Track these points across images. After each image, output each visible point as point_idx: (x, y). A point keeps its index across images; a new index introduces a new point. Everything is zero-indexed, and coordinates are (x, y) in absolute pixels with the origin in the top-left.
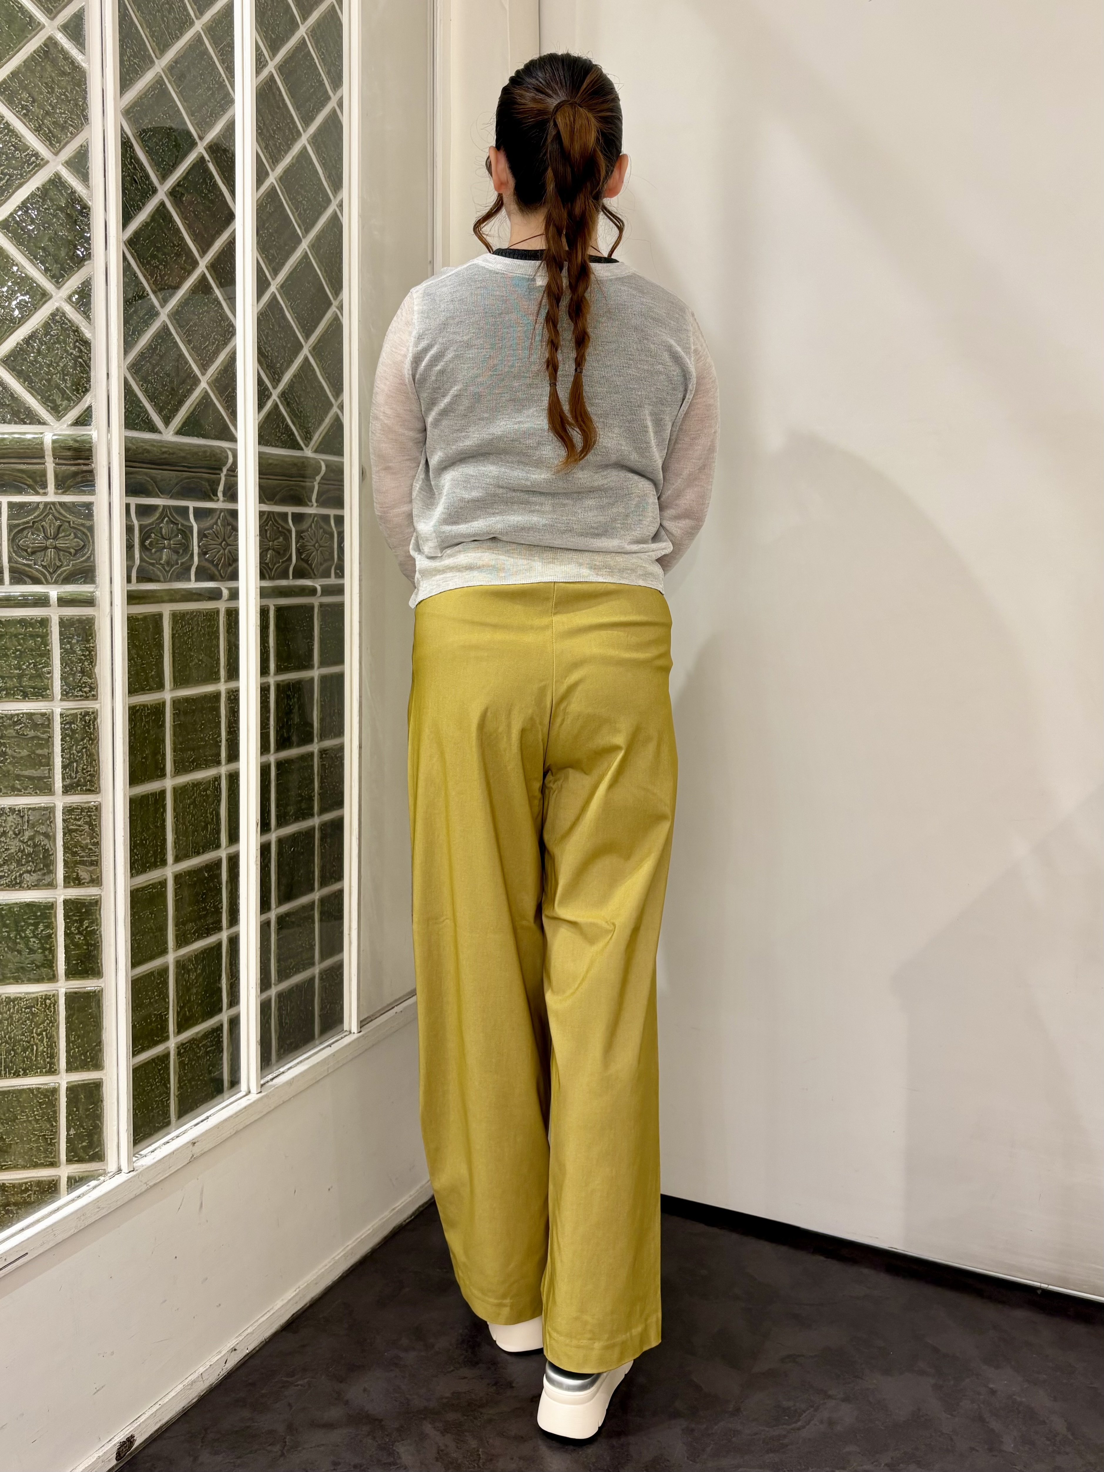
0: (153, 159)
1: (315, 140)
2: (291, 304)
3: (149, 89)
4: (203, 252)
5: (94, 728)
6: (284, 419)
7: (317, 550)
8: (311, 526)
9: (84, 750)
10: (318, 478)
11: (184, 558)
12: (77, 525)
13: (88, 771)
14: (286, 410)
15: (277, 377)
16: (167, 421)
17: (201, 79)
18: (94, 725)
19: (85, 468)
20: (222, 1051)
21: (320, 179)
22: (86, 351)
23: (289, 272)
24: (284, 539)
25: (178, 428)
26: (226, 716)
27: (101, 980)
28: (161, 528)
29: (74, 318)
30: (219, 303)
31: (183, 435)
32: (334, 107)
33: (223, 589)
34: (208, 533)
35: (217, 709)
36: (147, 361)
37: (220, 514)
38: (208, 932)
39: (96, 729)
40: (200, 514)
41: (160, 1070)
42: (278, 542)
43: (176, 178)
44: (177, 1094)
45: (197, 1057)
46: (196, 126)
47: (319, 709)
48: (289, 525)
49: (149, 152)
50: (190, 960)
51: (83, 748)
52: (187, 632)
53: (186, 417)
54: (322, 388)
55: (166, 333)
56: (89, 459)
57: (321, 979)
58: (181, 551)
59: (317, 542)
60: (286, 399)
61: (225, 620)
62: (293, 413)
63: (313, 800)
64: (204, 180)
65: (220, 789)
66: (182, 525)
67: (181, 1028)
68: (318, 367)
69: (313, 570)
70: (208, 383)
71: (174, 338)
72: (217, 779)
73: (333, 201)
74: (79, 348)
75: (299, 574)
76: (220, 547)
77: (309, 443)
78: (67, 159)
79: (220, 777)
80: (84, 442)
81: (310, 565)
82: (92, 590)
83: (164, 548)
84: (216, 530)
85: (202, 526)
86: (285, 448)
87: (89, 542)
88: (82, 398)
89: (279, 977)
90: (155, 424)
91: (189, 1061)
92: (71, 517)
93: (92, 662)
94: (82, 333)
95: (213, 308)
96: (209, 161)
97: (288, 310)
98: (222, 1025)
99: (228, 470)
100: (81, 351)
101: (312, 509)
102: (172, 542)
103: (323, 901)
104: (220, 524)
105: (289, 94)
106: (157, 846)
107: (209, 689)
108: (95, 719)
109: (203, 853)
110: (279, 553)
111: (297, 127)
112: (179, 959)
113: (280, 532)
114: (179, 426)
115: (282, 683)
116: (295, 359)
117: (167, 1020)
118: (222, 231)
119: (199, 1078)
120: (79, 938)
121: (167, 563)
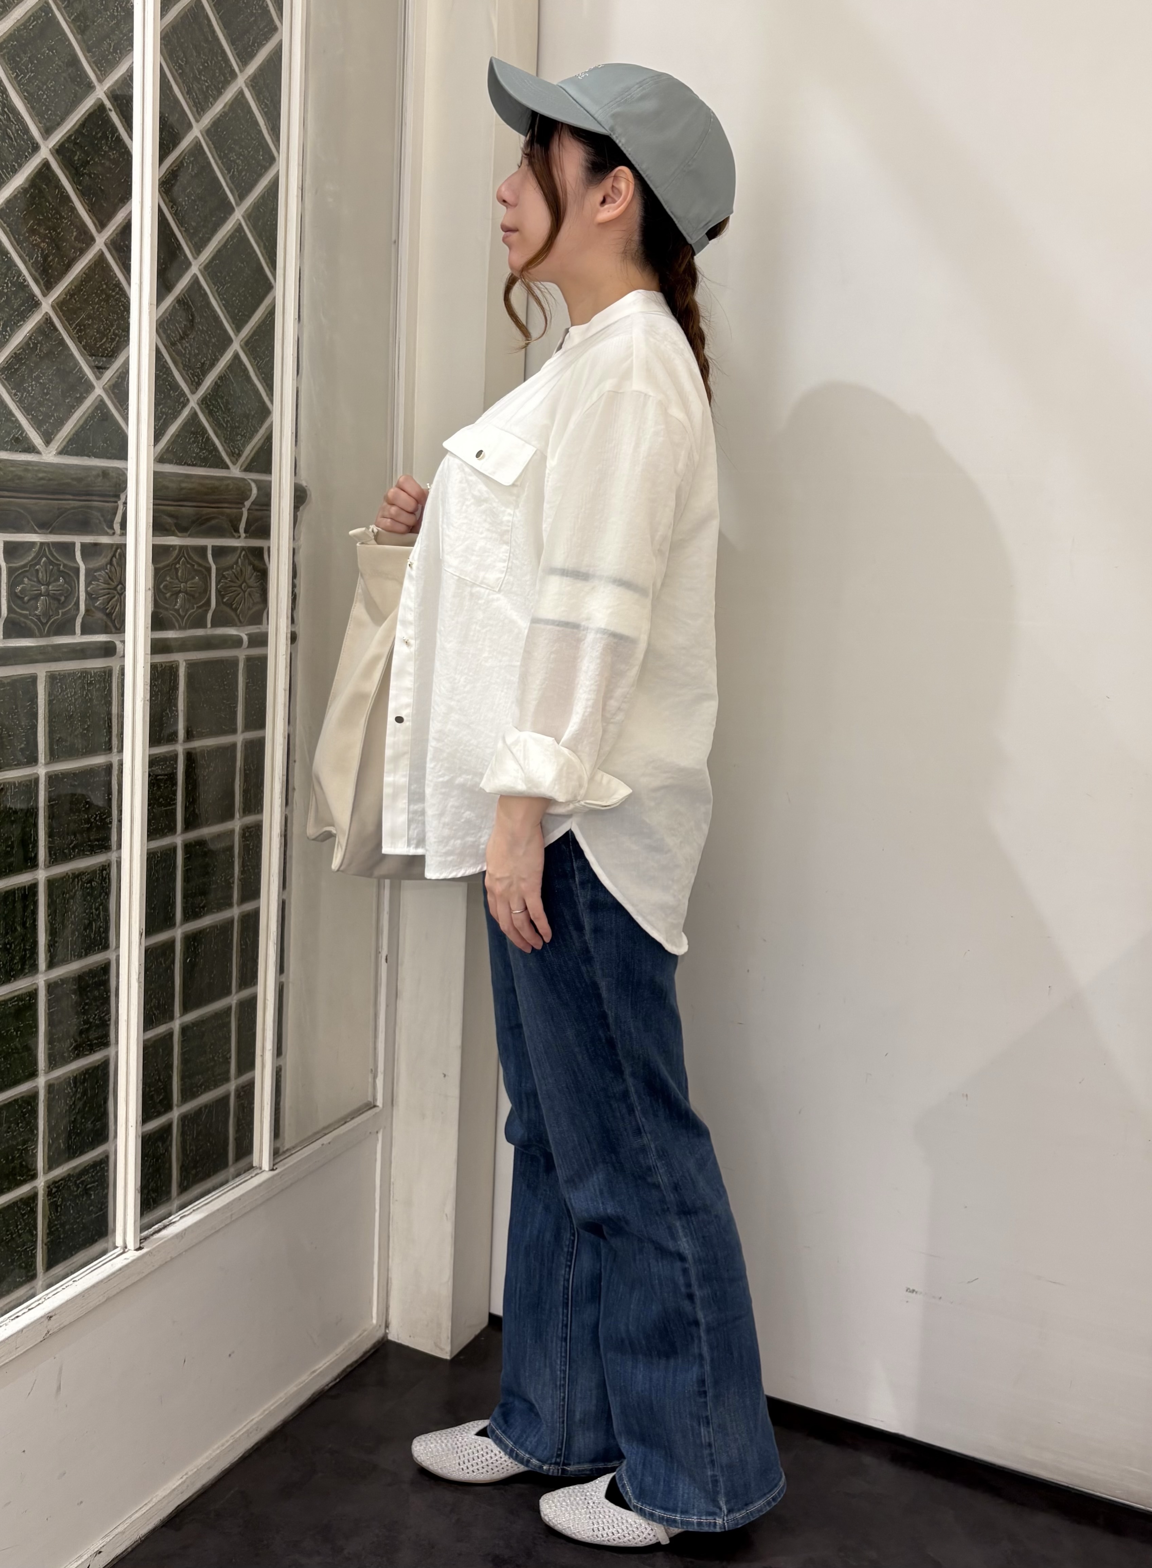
0: (33, 108)
1: (254, 82)
2: (218, 289)
3: (29, 18)
4: (101, 229)
6: (205, 432)
7: (244, 592)
8: (237, 563)
10: (248, 504)
11: (66, 606)
14: (207, 420)
15: (197, 380)
16: (48, 438)
21: (260, 132)
23: (216, 249)
24: (201, 578)
25: (62, 446)
28: (37, 571)
30: (122, 289)
31: (69, 454)
33: (117, 643)
34: (100, 575)
35: (108, 785)
36: (22, 364)
37: (116, 551)
38: (91, 1049)
40: (89, 551)
41: (23, 1215)
42: (193, 583)
43: (66, 130)
44: (45, 1241)
46: (93, 67)
47: (243, 779)
48: (208, 562)
49: (29, 99)
50: (66, 1082)
52: (68, 697)
53: (73, 431)
54: (256, 391)
55: (49, 328)
57: (236, 1098)
58: (63, 599)
59: (245, 581)
60: (208, 406)
61: (120, 680)
62: (215, 427)
63: (233, 888)
64: (104, 134)
65: (109, 879)
66: (65, 566)
67: (53, 1162)
68: (252, 365)
69: (238, 615)
70: (104, 388)
71: (60, 334)
72: (107, 868)
75: (221, 620)
76: (113, 591)
77: (237, 460)
79: (109, 865)
81: (236, 609)
83: (41, 595)
84: (111, 571)
85: (91, 566)
86: (205, 466)
90: (31, 443)
91: (62, 1201)
95: (114, 296)
96: (110, 110)
97: (214, 296)
98: (107, 1157)
101: (238, 540)
102: (51, 588)
103: (239, 1006)
104: (111, 564)
105: (221, 24)
106: (25, 950)
107: (96, 761)
109: (86, 955)
110: (193, 596)
111: (231, 66)
112: (52, 1082)
113: (196, 570)
114: (64, 443)
115: (193, 751)
116: (221, 356)
117: (34, 1155)
119: (75, 1221)
121: (45, 613)
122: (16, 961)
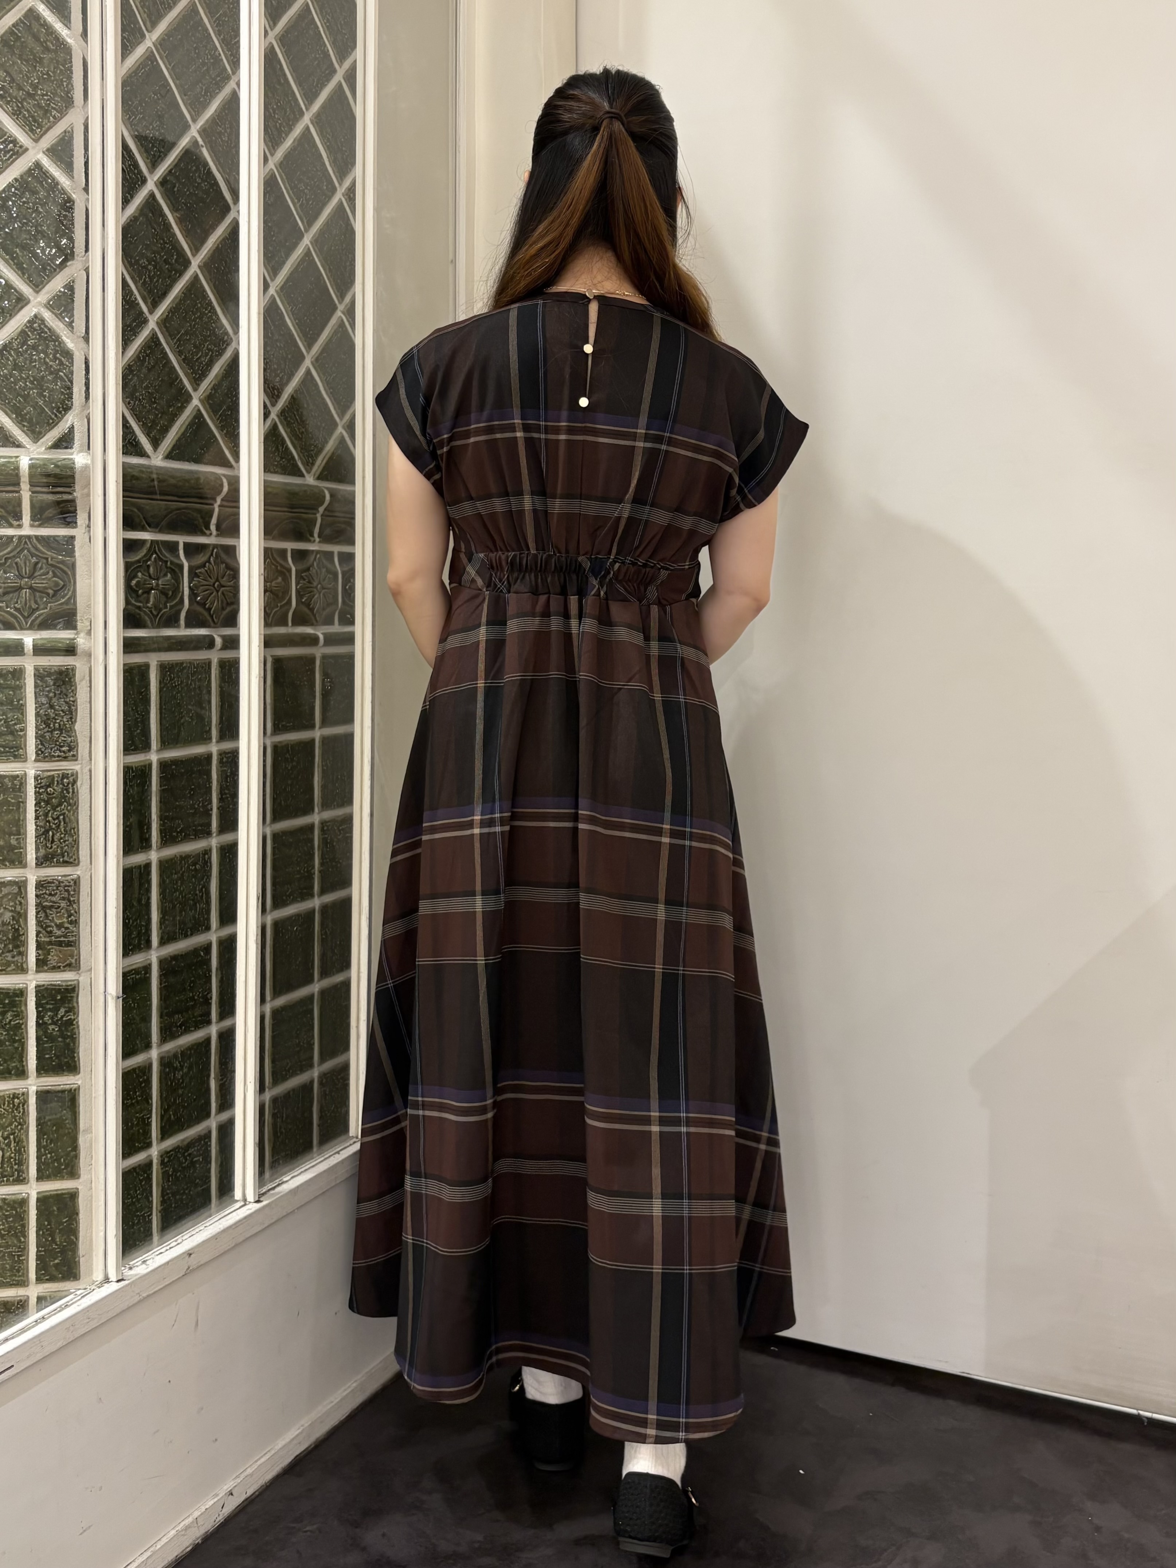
0: (142, 145)
1: (318, 120)
2: (292, 309)
3: (139, 66)
4: (196, 250)
5: (73, 792)
6: (283, 442)
7: (320, 593)
8: (312, 565)
9: (61, 817)
10: (321, 509)
11: (173, 600)
12: (58, 563)
13: (65, 842)
14: (286, 432)
15: (276, 393)
16: (156, 444)
17: (195, 53)
18: (73, 789)
19: (66, 497)
20: (210, 1162)
21: (324, 164)
22: (67, 363)
23: (290, 272)
24: (283, 580)
25: (167, 452)
26: (218, 781)
27: (77, 1077)
28: (148, 566)
29: (54, 326)
30: (213, 308)
31: (173, 459)
32: (340, 82)
33: (215, 636)
34: (200, 573)
35: (209, 773)
36: (134, 375)
37: (213, 551)
38: (198, 1026)
39: (75, 793)
40: (192, 550)
41: (141, 1181)
42: (276, 583)
43: (166, 166)
44: (159, 1208)
45: (182, 1167)
46: (189, 107)
47: (321, 775)
48: (289, 564)
49: (139, 138)
50: (175, 1056)
51: (60, 815)
52: (176, 686)
53: (176, 438)
54: (326, 405)
55: (155, 342)
56: (71, 487)
57: (321, 1083)
58: (170, 593)
59: (320, 583)
60: (286, 419)
61: (217, 672)
62: (294, 436)
63: (313, 879)
64: (198, 167)
65: (211, 863)
66: (172, 563)
67: (165, 1134)
68: (322, 381)
69: (315, 616)
70: (200, 400)
71: (164, 348)
72: (207, 852)
73: (338, 189)
74: (60, 360)
75: (300, 619)
76: (212, 588)
77: (311, 469)
78: (49, 146)
79: (210, 850)
80: (66, 467)
81: (312, 610)
82: (72, 636)
83: (152, 589)
84: (209, 569)
85: (193, 564)
86: (284, 474)
87: (70, 582)
88: (63, 416)
89: (273, 1079)
90: (143, 448)
91: (173, 1172)
92: (49, 553)
93: (71, 718)
94: (64, 342)
95: (207, 314)
96: (202, 146)
97: (288, 315)
98: (210, 1132)
99: (222, 500)
100: (61, 363)
101: (314, 544)
102: (160, 582)
103: (323, 992)
104: (212, 562)
105: (290, 68)
106: (141, 926)
107: (198, 750)
108: (75, 782)
109: (192, 935)
110: (277, 596)
111: (299, 105)
112: (163, 1055)
113: (277, 571)
114: (169, 449)
115: (279, 745)
116: (296, 372)
117: (149, 1124)
118: (217, 226)
119: (184, 1192)
120: (53, 1029)
121: (155, 606)
122: (133, 936)
